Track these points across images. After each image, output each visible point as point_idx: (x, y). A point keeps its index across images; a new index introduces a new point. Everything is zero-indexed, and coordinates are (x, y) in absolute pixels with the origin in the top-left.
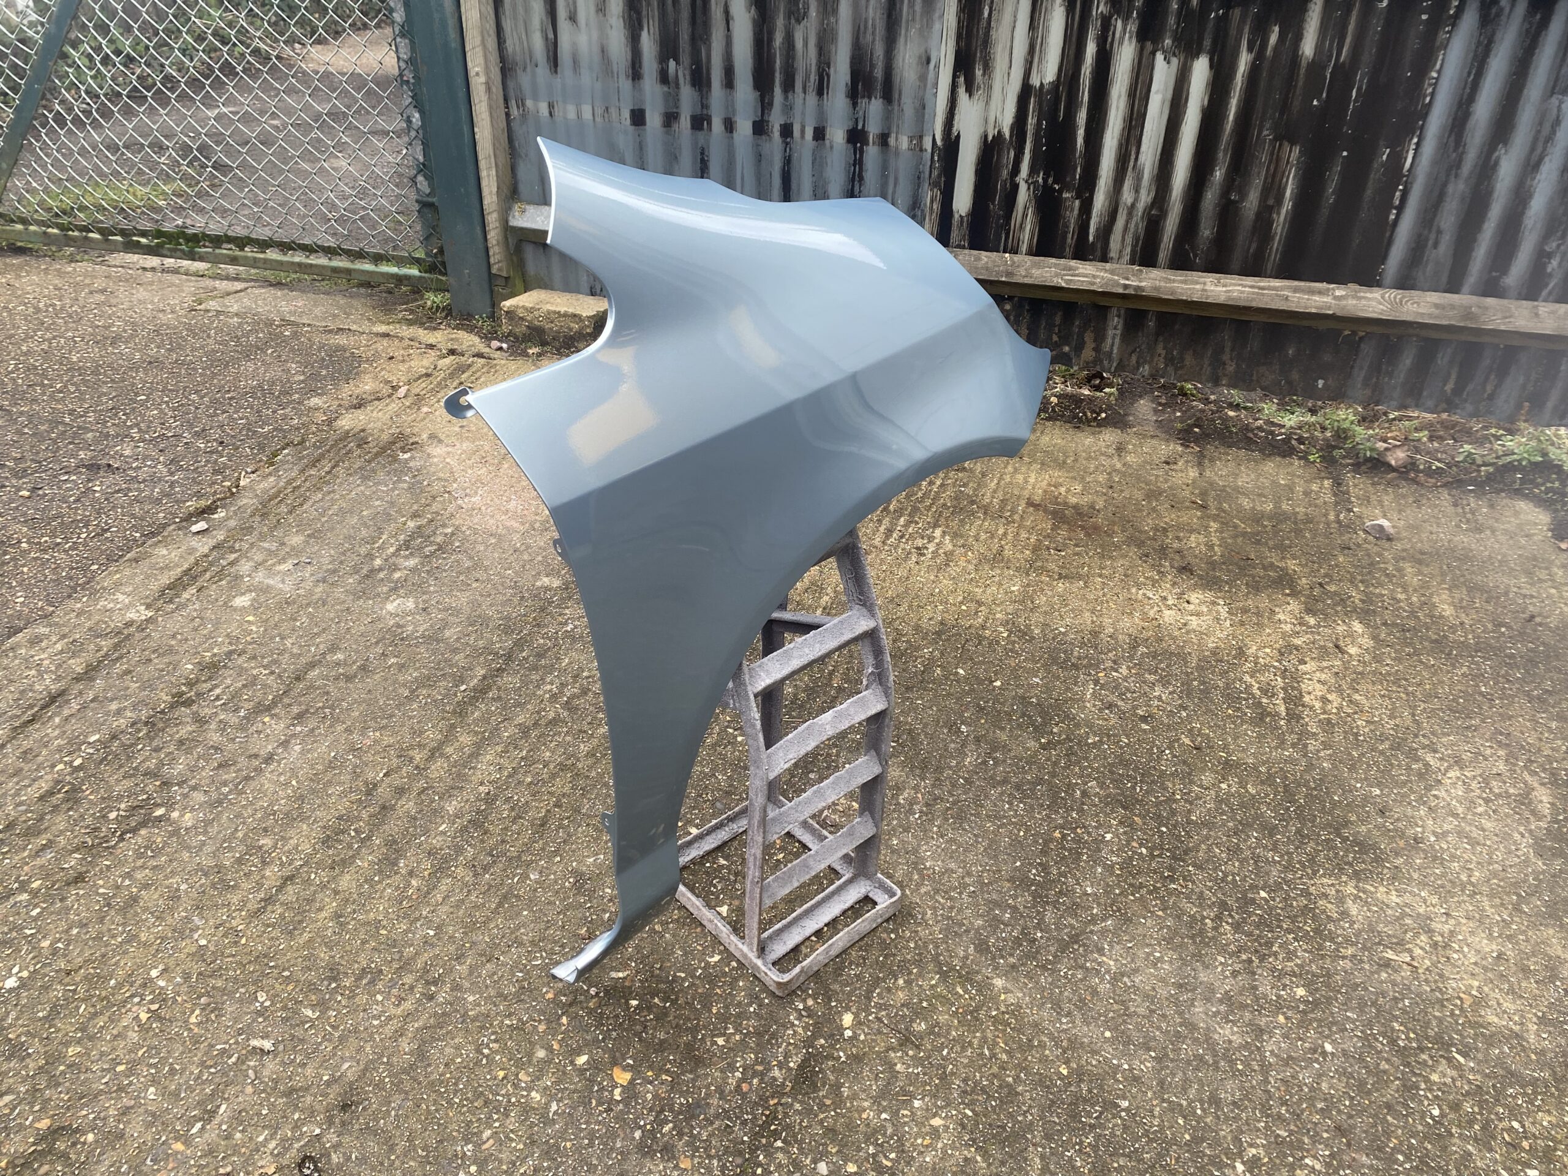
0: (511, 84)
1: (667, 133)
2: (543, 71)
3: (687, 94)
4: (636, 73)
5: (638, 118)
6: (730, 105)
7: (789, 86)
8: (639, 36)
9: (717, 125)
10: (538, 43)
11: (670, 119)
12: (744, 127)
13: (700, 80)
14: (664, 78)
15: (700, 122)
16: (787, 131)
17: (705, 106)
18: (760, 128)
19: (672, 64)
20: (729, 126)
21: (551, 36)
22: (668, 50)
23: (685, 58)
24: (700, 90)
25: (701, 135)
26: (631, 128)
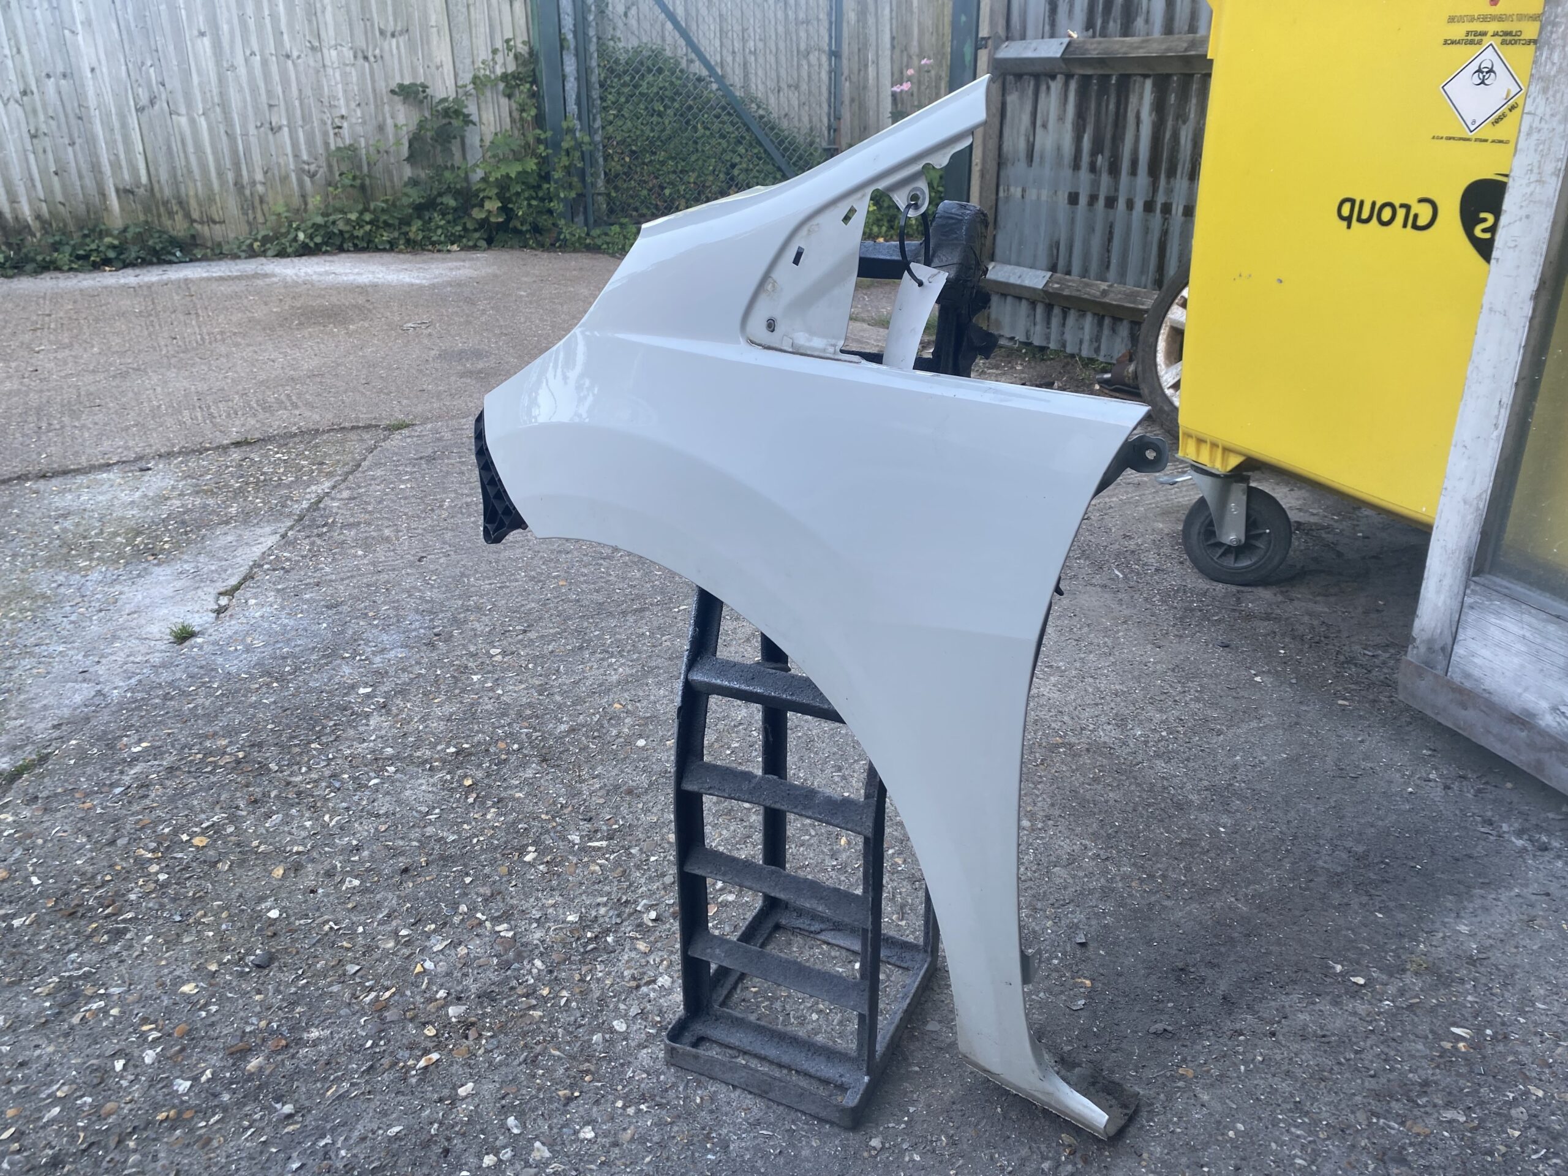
0: (1002, 174)
1: (1090, 210)
2: (1022, 165)
3: (1105, 179)
4: (1076, 166)
5: (1073, 199)
6: (1132, 188)
7: (1172, 173)
8: (1082, 137)
9: (1121, 204)
10: (1022, 145)
11: (1093, 199)
12: (1139, 205)
13: (1114, 170)
14: (1093, 168)
15: (1111, 202)
16: (1167, 209)
17: (1117, 190)
18: (1149, 207)
19: (1100, 157)
20: (1130, 205)
21: (1031, 139)
22: (1097, 149)
23: (1107, 153)
24: (1115, 177)
25: (1111, 211)
26: (1068, 206)
